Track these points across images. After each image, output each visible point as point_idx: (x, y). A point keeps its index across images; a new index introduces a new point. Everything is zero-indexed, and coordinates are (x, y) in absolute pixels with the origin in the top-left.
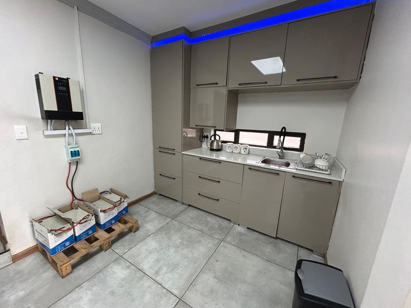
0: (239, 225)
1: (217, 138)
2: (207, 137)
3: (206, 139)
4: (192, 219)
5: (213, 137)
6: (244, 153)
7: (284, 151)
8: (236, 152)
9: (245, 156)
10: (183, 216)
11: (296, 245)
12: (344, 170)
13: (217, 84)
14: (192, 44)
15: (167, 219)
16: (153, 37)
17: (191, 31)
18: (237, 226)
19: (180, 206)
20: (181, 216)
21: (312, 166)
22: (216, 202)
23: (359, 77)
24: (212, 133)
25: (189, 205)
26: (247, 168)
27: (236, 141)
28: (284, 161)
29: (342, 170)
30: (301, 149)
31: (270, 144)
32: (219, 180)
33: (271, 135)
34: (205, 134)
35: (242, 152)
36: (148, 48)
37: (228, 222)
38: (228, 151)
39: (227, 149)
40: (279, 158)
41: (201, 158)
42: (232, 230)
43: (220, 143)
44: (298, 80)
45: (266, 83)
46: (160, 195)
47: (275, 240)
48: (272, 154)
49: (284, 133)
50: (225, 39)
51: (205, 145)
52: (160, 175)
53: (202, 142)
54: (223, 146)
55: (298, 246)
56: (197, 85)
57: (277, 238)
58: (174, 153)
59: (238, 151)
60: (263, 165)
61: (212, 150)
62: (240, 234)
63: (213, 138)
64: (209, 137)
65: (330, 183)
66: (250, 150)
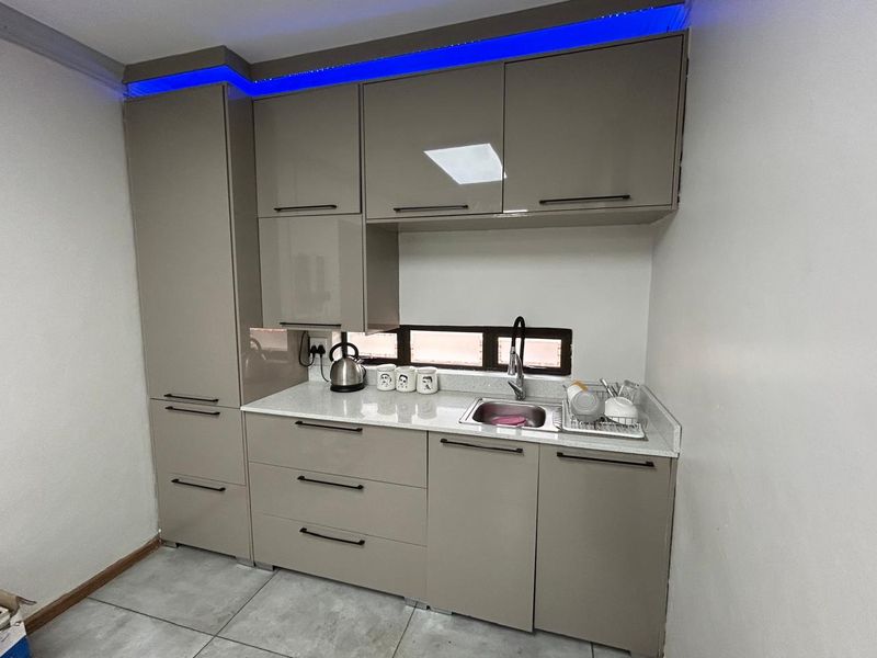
0: (428, 608)
1: (351, 351)
2: (321, 350)
3: (318, 356)
4: (284, 617)
5: (339, 350)
6: (427, 391)
7: (526, 377)
8: (404, 389)
9: (429, 398)
10: (253, 614)
11: (587, 642)
12: (677, 429)
13: (334, 207)
14: (254, 98)
15: (193, 639)
16: (129, 68)
17: (252, 62)
18: (424, 612)
19: (246, 574)
20: (245, 618)
21: (601, 420)
22: (357, 549)
23: (675, 199)
24: (336, 339)
25: (275, 568)
26: (435, 441)
27: (403, 357)
28: (529, 405)
29: (673, 429)
30: (565, 369)
31: (490, 361)
32: (362, 483)
33: (491, 335)
34: (315, 342)
35: (422, 388)
36: (116, 97)
37: (397, 602)
38: (383, 387)
39: (380, 381)
40: (517, 399)
41: (300, 422)
42: (410, 630)
43: (359, 368)
44: (542, 202)
45: (466, 207)
46: (178, 545)
47: (532, 638)
48: (498, 386)
49: (520, 331)
50: (348, 90)
51: (318, 375)
52: (174, 482)
53: (306, 366)
54: (369, 374)
55: (592, 644)
56: (279, 210)
57: (535, 631)
58: (213, 409)
59: (410, 387)
60: (479, 429)
61: (336, 388)
62: (436, 641)
63: (338, 355)
64: (327, 350)
65: (650, 465)
66: (441, 380)
